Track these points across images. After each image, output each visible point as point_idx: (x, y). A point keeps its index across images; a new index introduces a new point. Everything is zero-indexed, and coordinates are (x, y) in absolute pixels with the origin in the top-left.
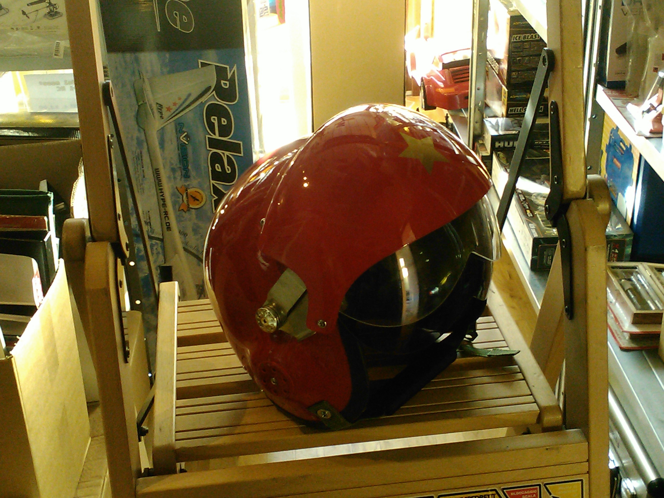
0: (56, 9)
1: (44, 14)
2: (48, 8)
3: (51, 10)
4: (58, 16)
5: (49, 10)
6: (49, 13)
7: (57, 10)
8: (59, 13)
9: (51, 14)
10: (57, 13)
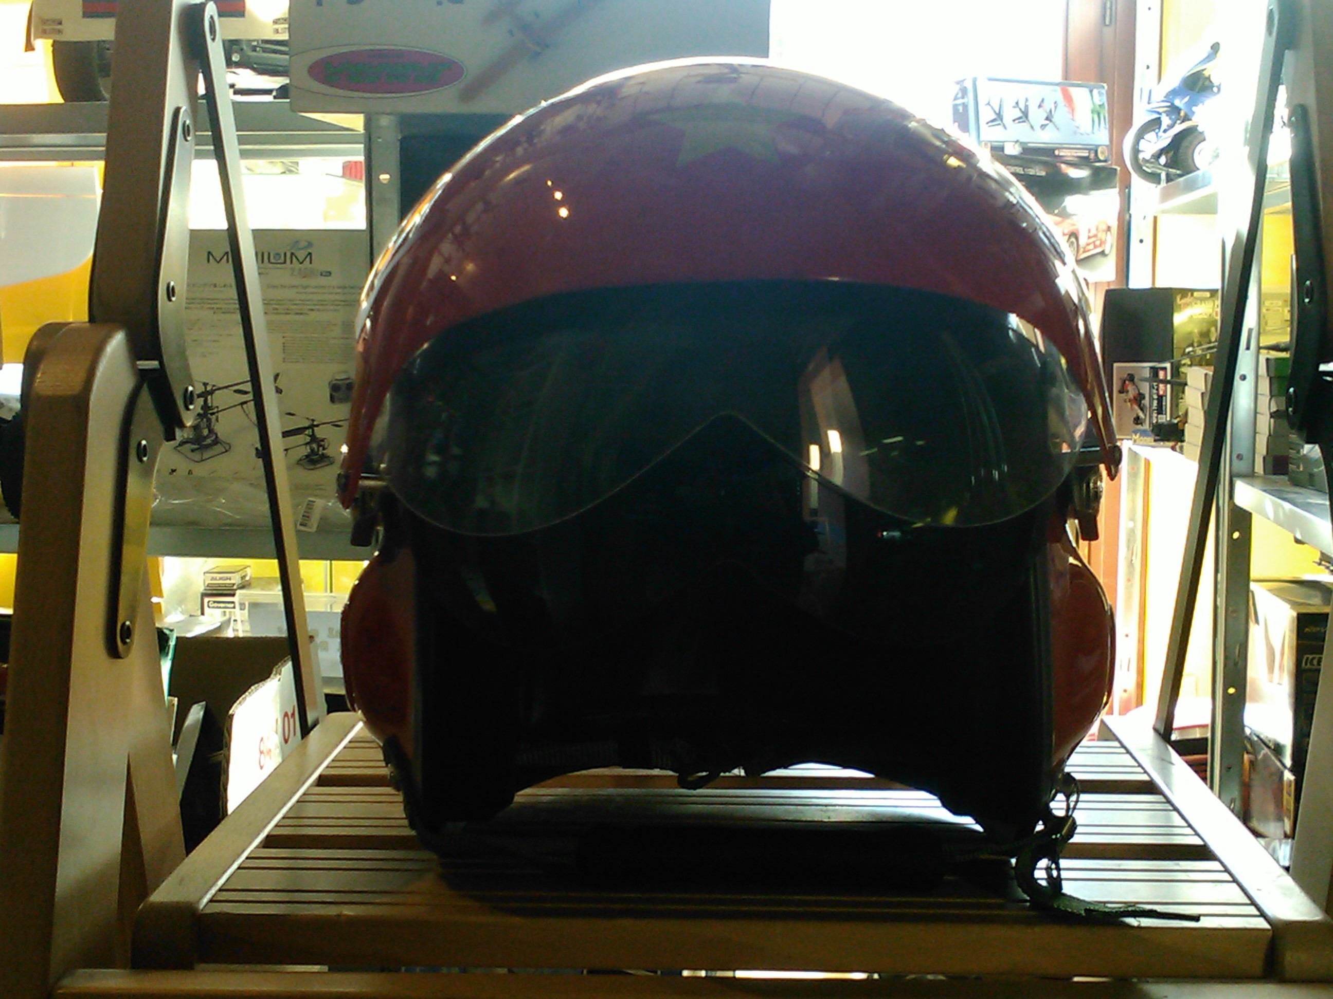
0: (324, 449)
1: (298, 458)
2: (308, 447)
3: (312, 450)
4: (326, 464)
5: (309, 451)
6: (307, 456)
7: (325, 452)
8: (328, 457)
9: (313, 459)
10: (324, 457)
